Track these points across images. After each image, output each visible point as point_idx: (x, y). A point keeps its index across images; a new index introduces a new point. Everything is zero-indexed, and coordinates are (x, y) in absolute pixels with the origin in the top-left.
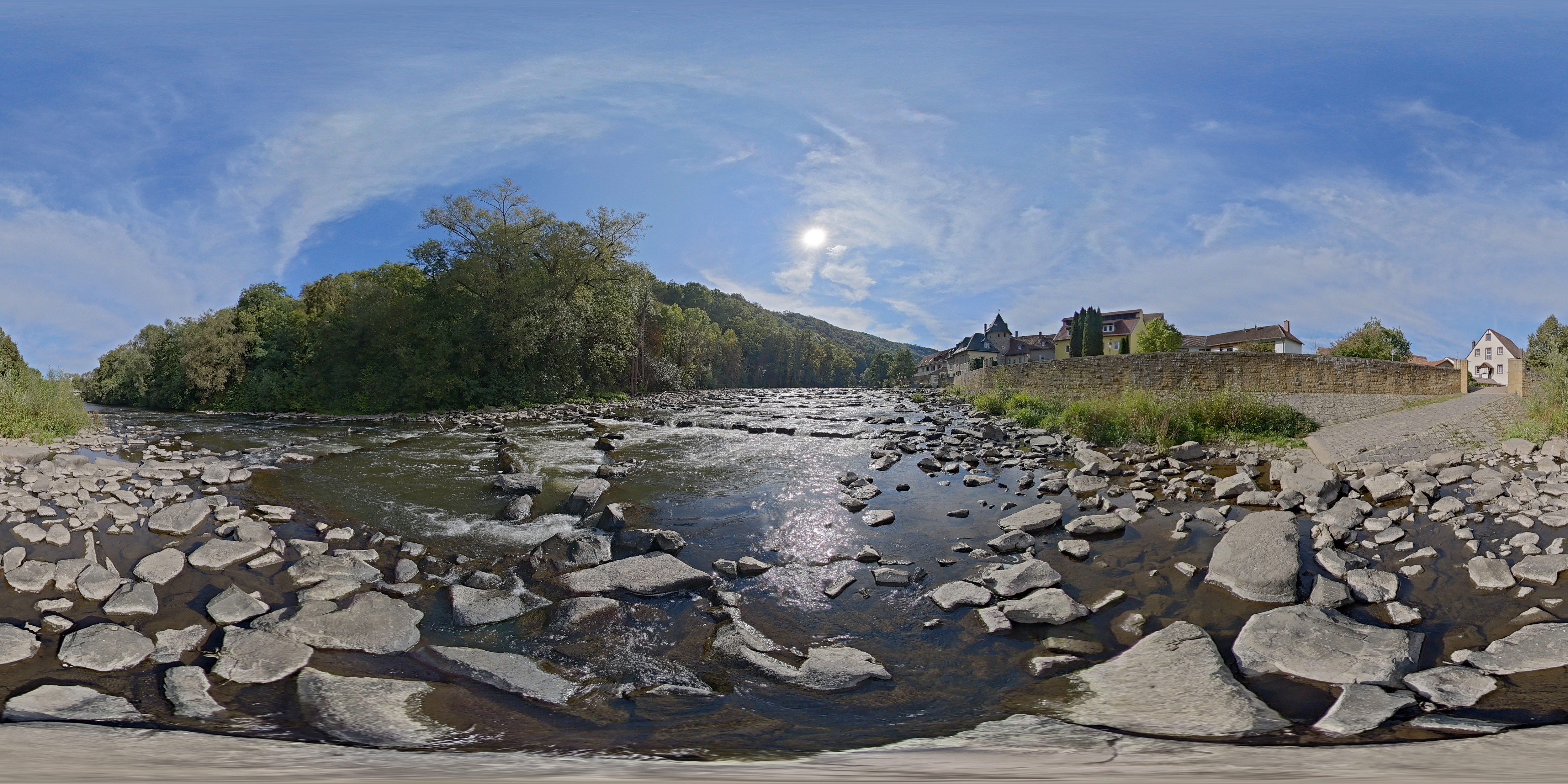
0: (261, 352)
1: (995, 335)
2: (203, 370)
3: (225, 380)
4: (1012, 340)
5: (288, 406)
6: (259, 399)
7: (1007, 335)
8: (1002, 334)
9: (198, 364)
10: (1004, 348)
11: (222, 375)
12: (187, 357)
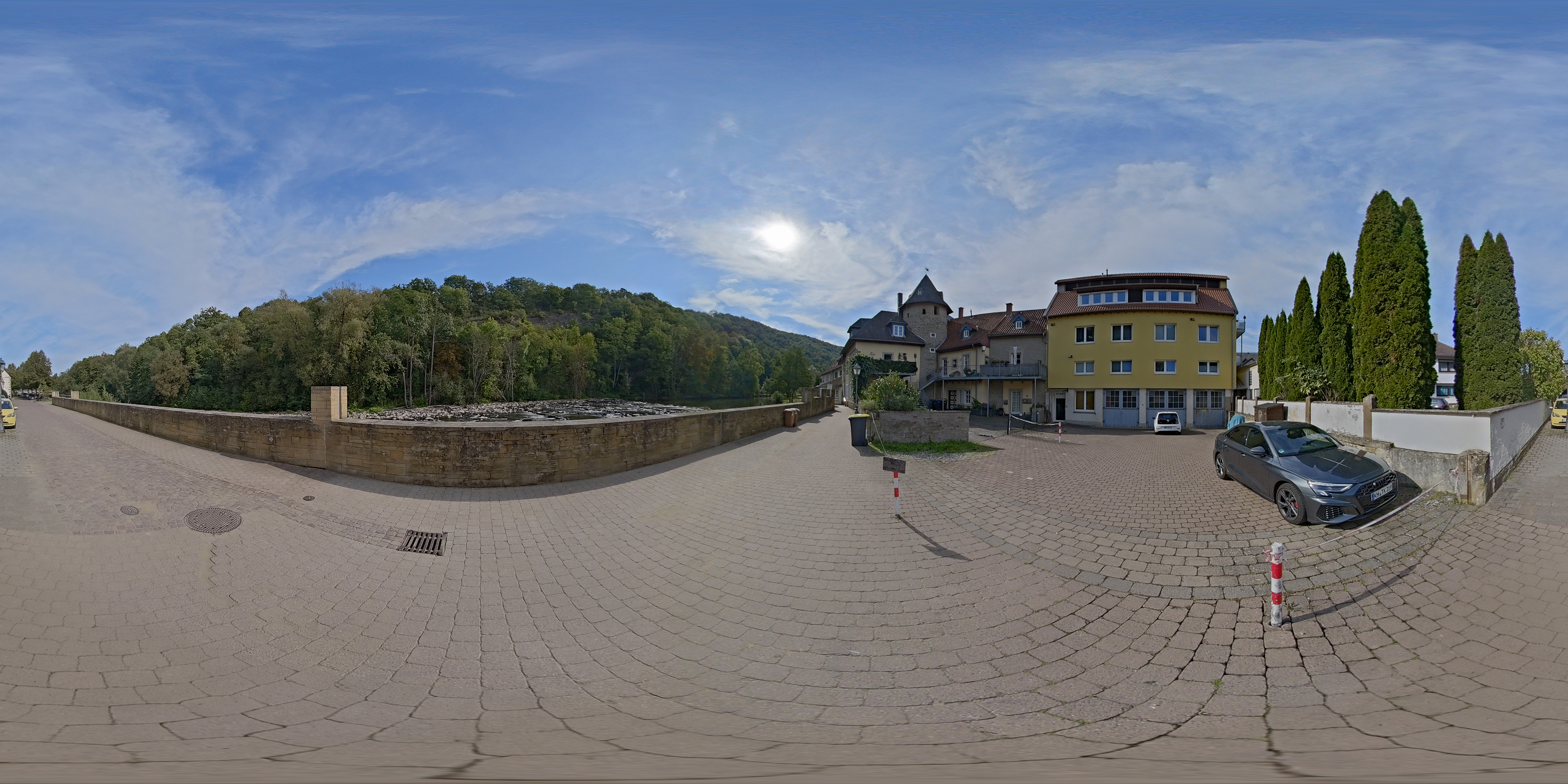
0: (198, 376)
1: (916, 311)
2: (165, 386)
3: (178, 391)
4: (951, 322)
5: (212, 406)
6: (197, 403)
7: (942, 312)
8: (930, 309)
9: (163, 381)
10: (937, 337)
11: (176, 388)
12: (156, 377)
